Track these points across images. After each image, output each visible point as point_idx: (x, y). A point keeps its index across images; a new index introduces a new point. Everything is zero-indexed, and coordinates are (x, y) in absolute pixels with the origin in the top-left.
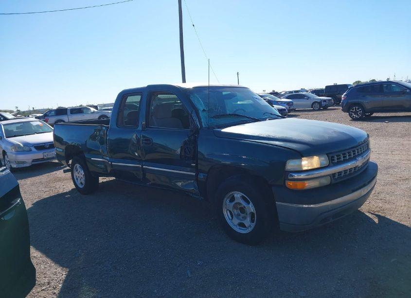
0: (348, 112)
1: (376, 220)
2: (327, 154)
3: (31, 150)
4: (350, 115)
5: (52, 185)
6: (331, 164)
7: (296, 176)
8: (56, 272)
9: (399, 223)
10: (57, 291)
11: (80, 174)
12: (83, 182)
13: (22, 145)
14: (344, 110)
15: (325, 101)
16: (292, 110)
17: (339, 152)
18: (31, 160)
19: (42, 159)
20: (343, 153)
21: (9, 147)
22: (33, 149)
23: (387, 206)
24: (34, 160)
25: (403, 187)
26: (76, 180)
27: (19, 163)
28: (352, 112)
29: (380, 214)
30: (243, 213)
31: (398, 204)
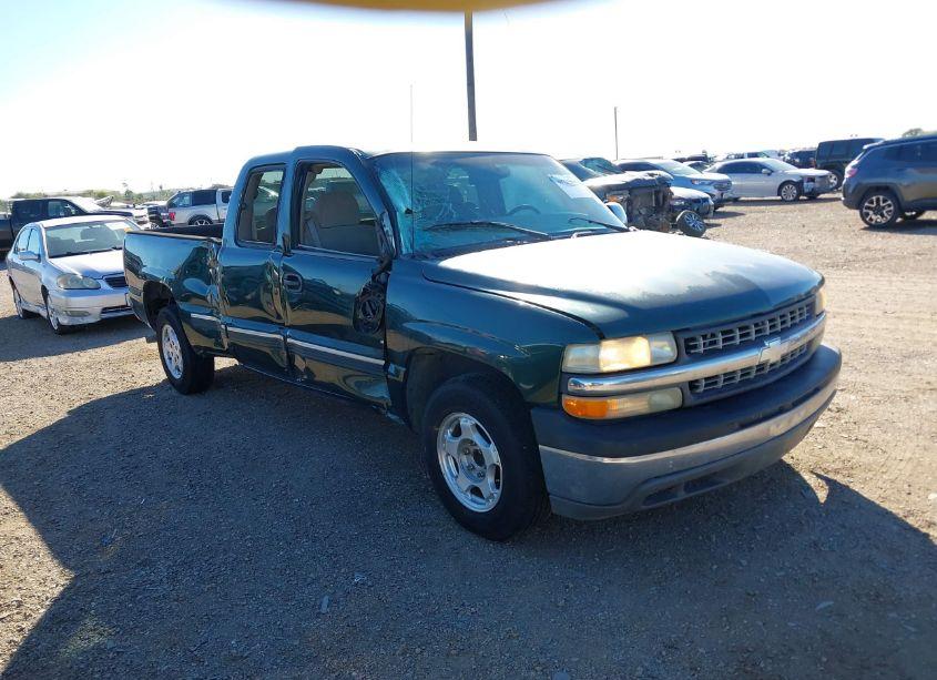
0: (858, 206)
1: (822, 495)
2: (675, 333)
3: (98, 288)
4: (864, 216)
5: (128, 367)
6: (685, 357)
7: (588, 385)
8: (45, 580)
9: (878, 506)
10: (27, 625)
11: (173, 348)
12: (181, 366)
13: (79, 276)
14: (849, 204)
15: (812, 179)
16: (728, 200)
17: (709, 327)
18: (99, 310)
19: (123, 306)
20: (725, 328)
21: (54, 280)
22: (104, 285)
23: (866, 458)
24: (105, 310)
25: (925, 409)
26: (168, 361)
27: (73, 314)
28: (868, 208)
29: (838, 478)
30: (481, 465)
31: (893, 455)
